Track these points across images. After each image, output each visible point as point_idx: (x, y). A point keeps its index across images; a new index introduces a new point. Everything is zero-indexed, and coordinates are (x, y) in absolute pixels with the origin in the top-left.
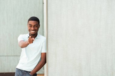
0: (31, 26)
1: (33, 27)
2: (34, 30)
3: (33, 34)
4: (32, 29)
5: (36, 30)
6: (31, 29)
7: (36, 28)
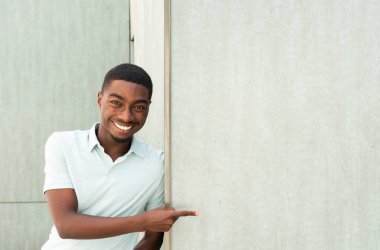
0: (118, 101)
1: (127, 106)
2: (129, 123)
3: (120, 137)
4: (125, 115)
5: (138, 123)
6: (120, 117)
7: (139, 116)
